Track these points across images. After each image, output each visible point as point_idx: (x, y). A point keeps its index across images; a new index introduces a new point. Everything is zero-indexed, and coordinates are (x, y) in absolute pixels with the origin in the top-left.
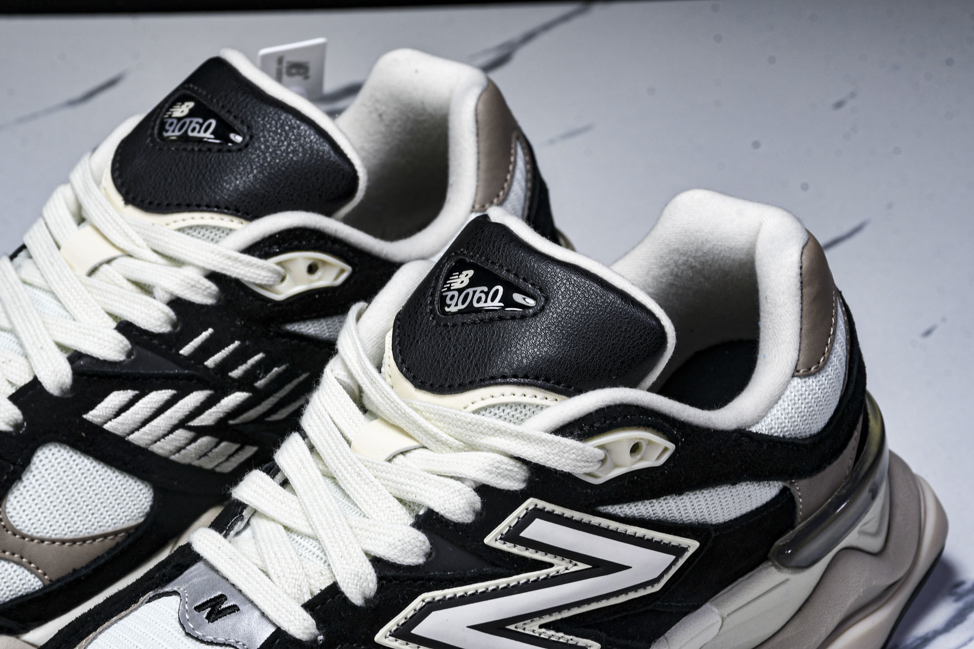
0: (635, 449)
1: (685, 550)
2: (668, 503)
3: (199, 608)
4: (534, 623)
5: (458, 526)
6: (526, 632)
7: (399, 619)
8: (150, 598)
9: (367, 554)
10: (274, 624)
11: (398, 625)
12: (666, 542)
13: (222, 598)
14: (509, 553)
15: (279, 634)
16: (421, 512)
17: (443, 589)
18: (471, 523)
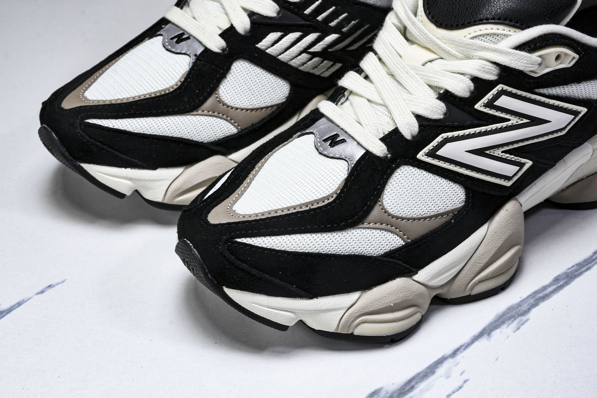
0: (558, 57)
1: (579, 113)
2: (572, 87)
3: (325, 141)
4: (498, 150)
5: (461, 99)
6: (495, 155)
7: (430, 147)
8: (299, 136)
9: (413, 113)
10: (365, 149)
11: (429, 150)
13: (337, 136)
14: (487, 114)
15: (368, 154)
16: (442, 92)
17: (453, 131)
18: (468, 97)
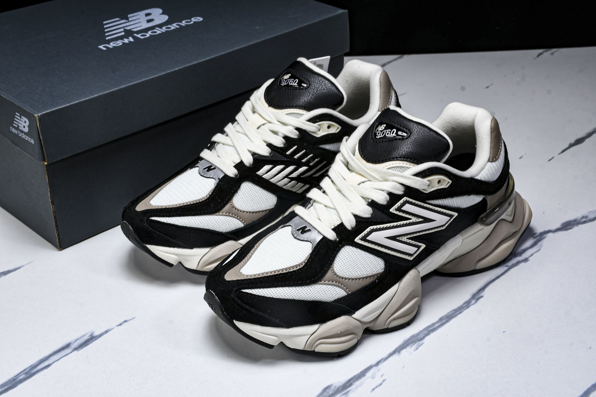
0: (439, 182)
1: (453, 216)
2: (448, 200)
3: (298, 230)
4: (405, 238)
5: (382, 205)
6: (403, 240)
7: (363, 234)
8: (282, 227)
9: (352, 214)
10: (323, 235)
11: (362, 236)
12: (448, 213)
13: (305, 227)
14: (397, 215)
15: (324, 239)
16: (370, 201)
17: (377, 225)
18: (386, 205)
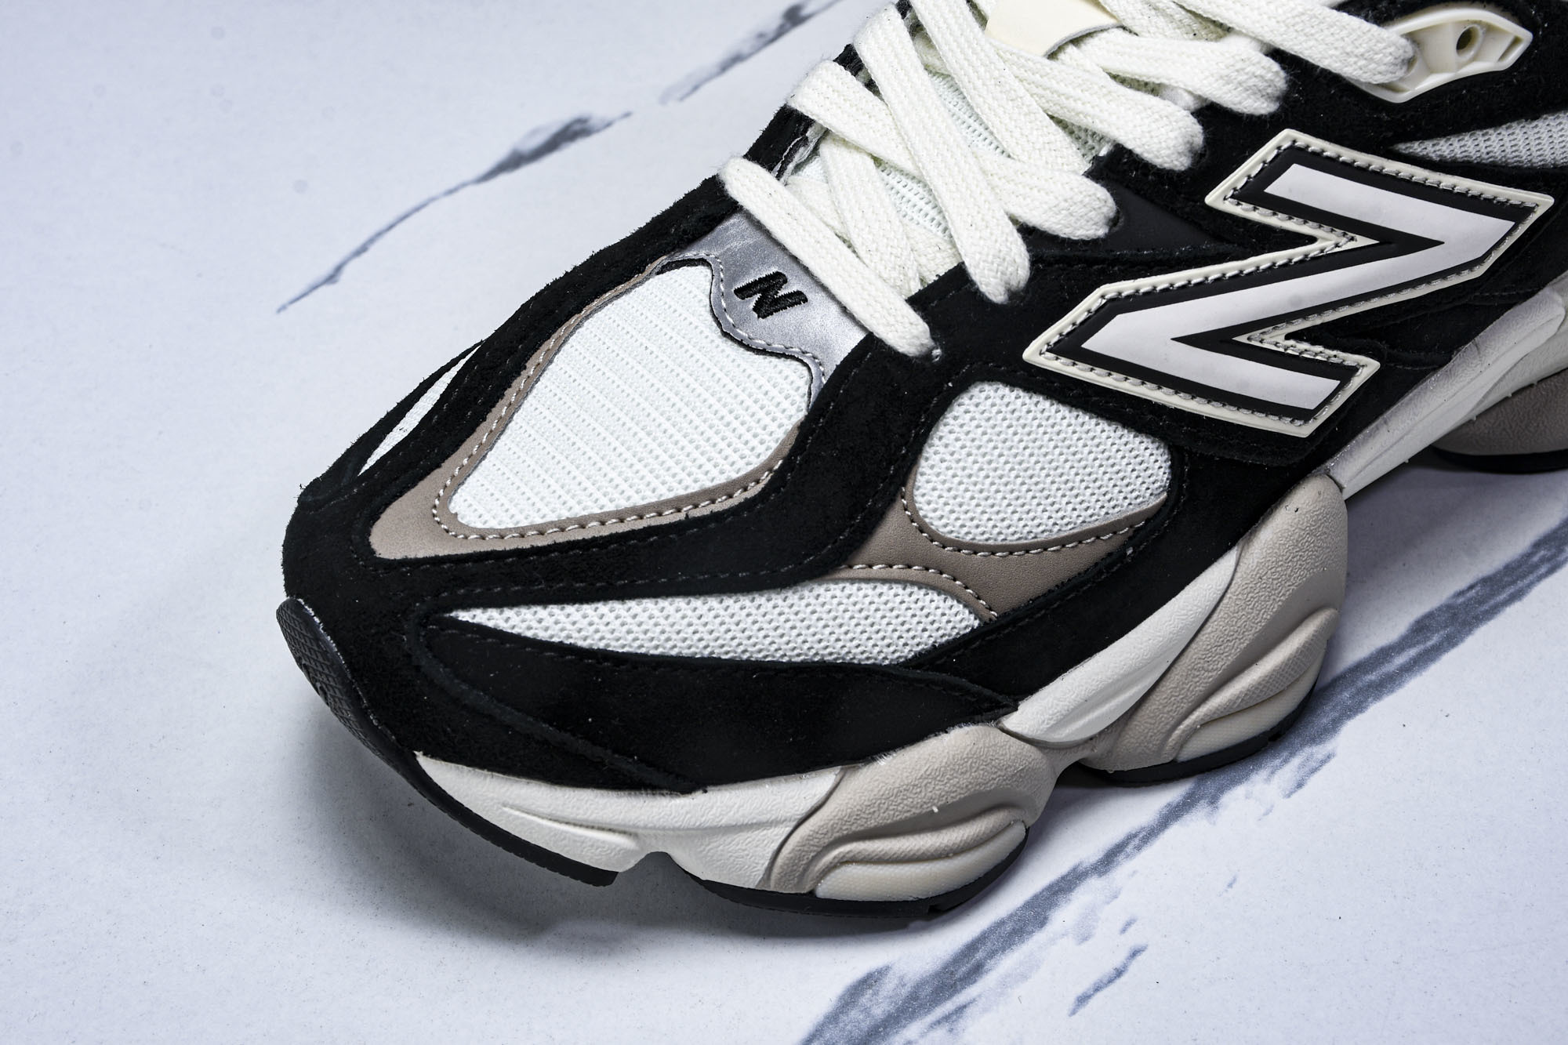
0: (1465, 41)
1: (1530, 210)
2: (1513, 133)
3: (743, 292)
4: (1278, 332)
5: (1164, 176)
6: (1265, 346)
7: (1064, 325)
8: (663, 267)
9: (1014, 220)
10: (863, 327)
11: (1061, 335)
12: (1502, 199)
13: (778, 279)
14: (1245, 222)
15: (871, 345)
16: (1103, 152)
17: (1135, 278)
18: (1185, 171)
